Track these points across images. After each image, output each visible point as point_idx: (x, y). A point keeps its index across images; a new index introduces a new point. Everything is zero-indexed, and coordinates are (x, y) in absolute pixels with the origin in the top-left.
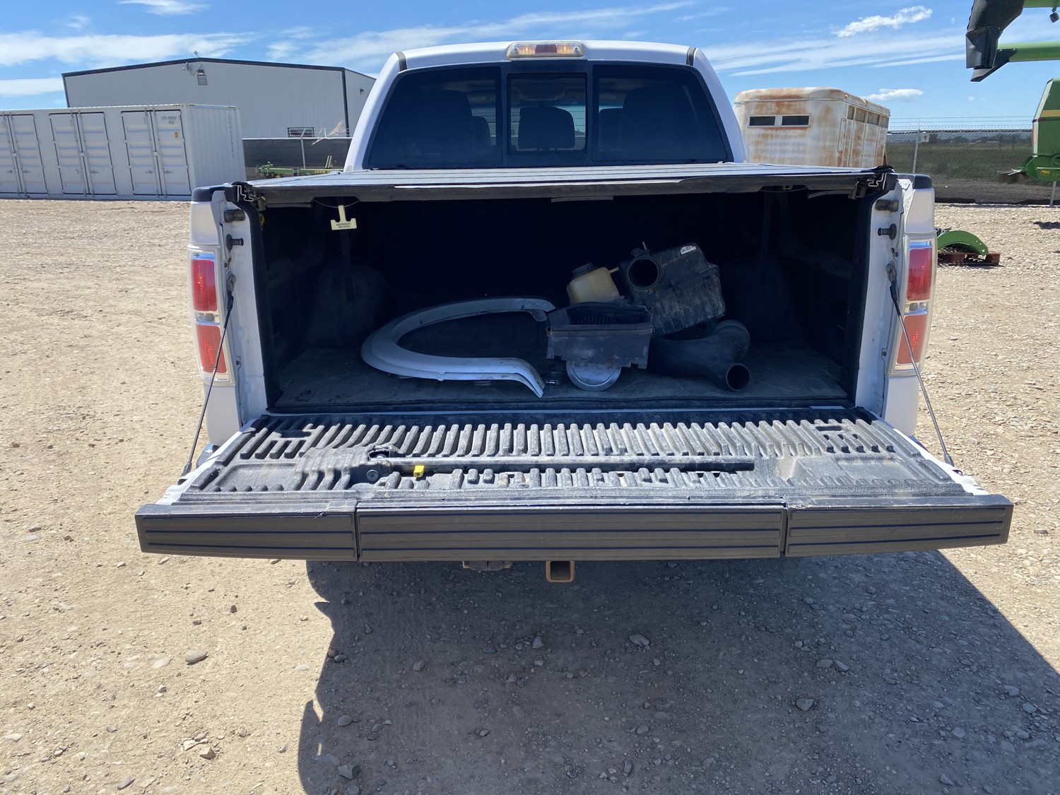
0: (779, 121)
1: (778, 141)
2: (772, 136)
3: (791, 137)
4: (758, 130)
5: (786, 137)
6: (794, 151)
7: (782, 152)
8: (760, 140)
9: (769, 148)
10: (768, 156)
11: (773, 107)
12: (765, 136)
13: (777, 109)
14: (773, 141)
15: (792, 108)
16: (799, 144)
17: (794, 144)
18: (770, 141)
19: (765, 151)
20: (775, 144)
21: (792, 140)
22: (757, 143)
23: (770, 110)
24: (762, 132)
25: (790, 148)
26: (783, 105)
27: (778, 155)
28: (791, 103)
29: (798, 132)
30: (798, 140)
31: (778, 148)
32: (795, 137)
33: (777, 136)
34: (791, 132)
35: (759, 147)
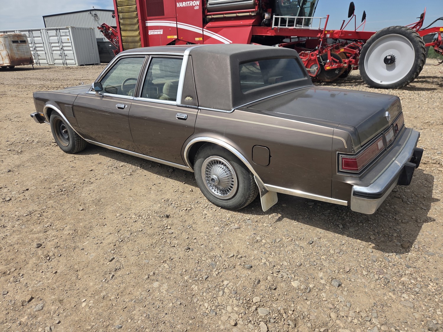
2: (19, 46)
3: (23, 46)
4: (15, 44)
5: (22, 46)
10: (20, 50)
12: (18, 46)
16: (26, 47)
18: (19, 47)
19: (19, 49)
21: (24, 46)
22: (16, 48)
24: (16, 44)
27: (22, 50)
30: (25, 46)
31: (22, 48)
33: (20, 46)
34: (23, 44)
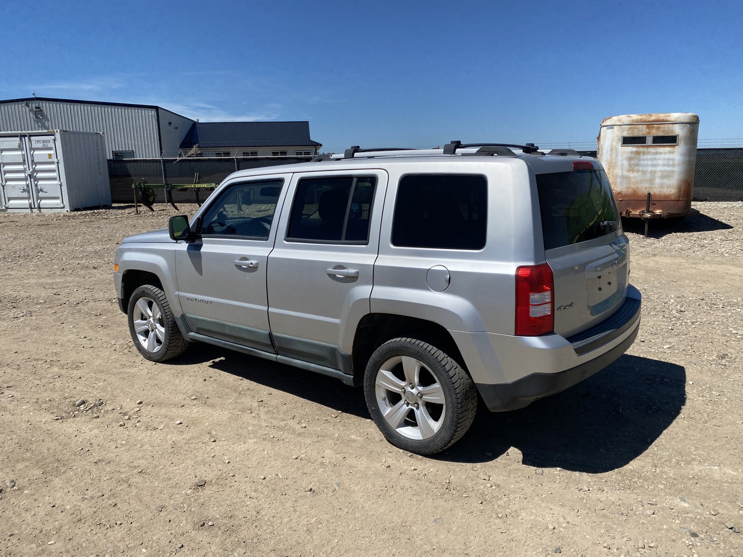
0: (649, 141)
1: (649, 157)
2: (644, 153)
3: (661, 153)
4: (630, 148)
5: (657, 153)
6: (664, 165)
7: (653, 165)
8: (633, 156)
9: (642, 162)
10: (641, 168)
11: (644, 129)
12: (638, 153)
13: (648, 131)
14: (645, 157)
15: (661, 129)
16: (669, 159)
17: (664, 159)
18: (642, 157)
19: (638, 165)
20: (647, 160)
21: (662, 156)
22: (631, 159)
23: (642, 131)
24: (635, 149)
25: (661, 162)
26: (653, 128)
27: (650, 169)
28: (660, 126)
29: (667, 149)
31: (650, 162)
32: (665, 153)
33: (649, 153)
34: (661, 150)
35: (632, 162)
